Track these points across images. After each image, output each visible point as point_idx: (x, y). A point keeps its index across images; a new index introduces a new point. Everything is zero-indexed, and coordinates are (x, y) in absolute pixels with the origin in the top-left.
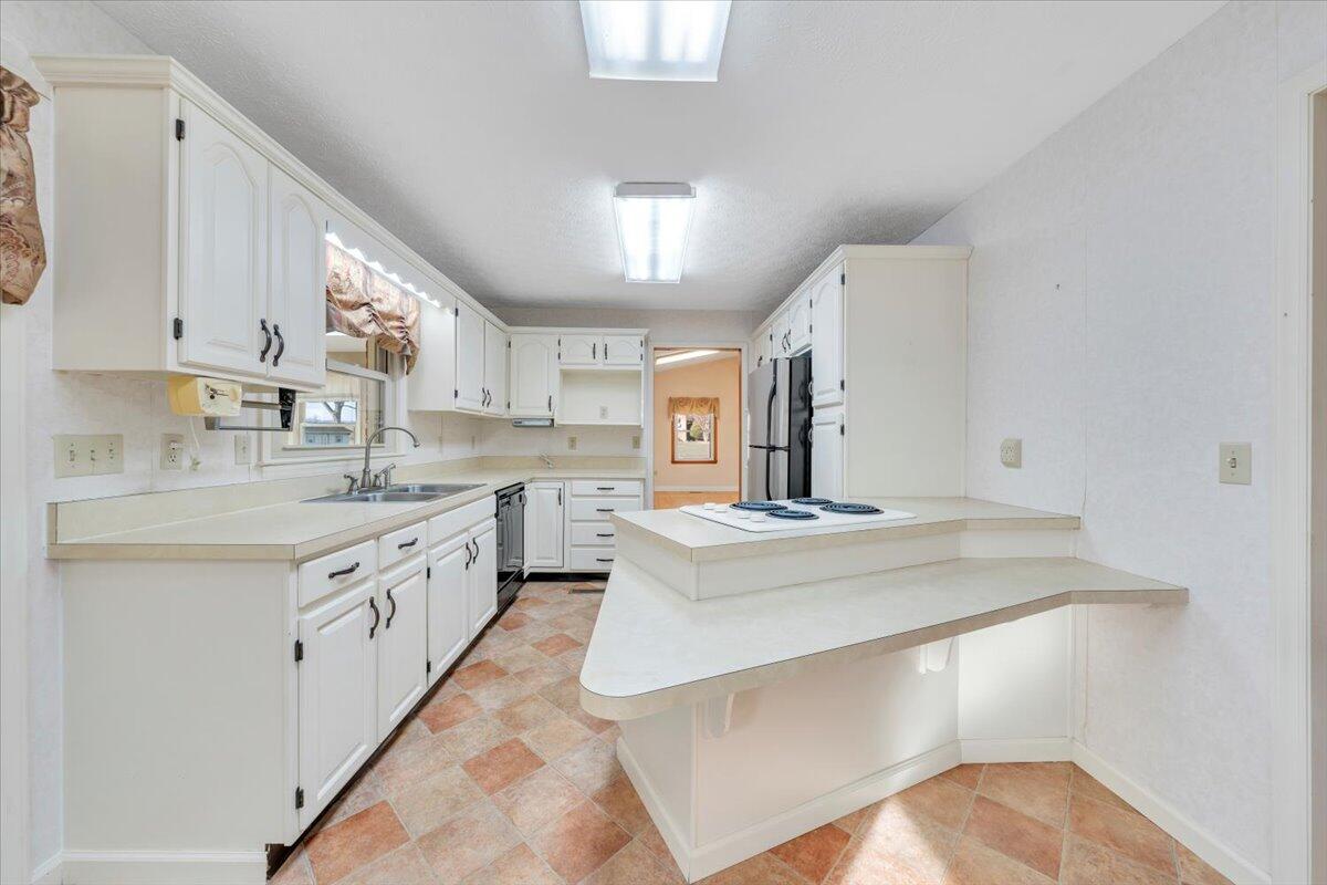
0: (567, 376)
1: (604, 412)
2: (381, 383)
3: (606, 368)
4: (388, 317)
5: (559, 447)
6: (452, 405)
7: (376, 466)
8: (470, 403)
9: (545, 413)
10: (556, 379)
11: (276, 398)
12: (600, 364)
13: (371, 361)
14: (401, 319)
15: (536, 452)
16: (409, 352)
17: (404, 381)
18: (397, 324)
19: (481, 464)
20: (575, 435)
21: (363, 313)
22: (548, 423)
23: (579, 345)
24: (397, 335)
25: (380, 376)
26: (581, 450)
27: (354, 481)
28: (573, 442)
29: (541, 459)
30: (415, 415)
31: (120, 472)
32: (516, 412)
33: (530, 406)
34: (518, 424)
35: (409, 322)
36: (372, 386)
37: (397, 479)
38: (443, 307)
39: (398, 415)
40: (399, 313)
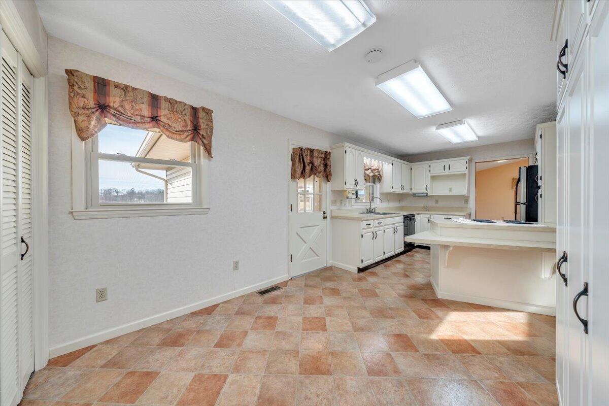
0: (434, 178)
1: (450, 190)
2: (373, 186)
3: (450, 173)
4: (375, 170)
5: (431, 203)
6: (391, 191)
7: (372, 207)
8: (398, 190)
9: (425, 191)
10: (429, 178)
11: (354, 192)
12: (447, 172)
13: (371, 181)
14: (378, 169)
15: (421, 205)
16: (380, 178)
17: (378, 185)
18: (377, 171)
19: (401, 208)
20: (437, 199)
21: (370, 171)
22: (425, 195)
23: (437, 167)
24: (377, 174)
25: (373, 184)
26: (440, 204)
27: (368, 210)
28: (437, 202)
29: (424, 207)
30: (381, 194)
31: (336, 205)
32: (414, 191)
33: (419, 189)
34: (414, 195)
35: (379, 170)
36: (371, 187)
37: (377, 211)
38: (389, 164)
39: (377, 194)
40: (377, 168)
